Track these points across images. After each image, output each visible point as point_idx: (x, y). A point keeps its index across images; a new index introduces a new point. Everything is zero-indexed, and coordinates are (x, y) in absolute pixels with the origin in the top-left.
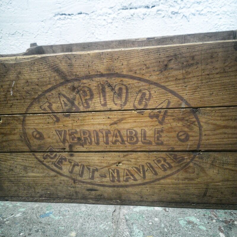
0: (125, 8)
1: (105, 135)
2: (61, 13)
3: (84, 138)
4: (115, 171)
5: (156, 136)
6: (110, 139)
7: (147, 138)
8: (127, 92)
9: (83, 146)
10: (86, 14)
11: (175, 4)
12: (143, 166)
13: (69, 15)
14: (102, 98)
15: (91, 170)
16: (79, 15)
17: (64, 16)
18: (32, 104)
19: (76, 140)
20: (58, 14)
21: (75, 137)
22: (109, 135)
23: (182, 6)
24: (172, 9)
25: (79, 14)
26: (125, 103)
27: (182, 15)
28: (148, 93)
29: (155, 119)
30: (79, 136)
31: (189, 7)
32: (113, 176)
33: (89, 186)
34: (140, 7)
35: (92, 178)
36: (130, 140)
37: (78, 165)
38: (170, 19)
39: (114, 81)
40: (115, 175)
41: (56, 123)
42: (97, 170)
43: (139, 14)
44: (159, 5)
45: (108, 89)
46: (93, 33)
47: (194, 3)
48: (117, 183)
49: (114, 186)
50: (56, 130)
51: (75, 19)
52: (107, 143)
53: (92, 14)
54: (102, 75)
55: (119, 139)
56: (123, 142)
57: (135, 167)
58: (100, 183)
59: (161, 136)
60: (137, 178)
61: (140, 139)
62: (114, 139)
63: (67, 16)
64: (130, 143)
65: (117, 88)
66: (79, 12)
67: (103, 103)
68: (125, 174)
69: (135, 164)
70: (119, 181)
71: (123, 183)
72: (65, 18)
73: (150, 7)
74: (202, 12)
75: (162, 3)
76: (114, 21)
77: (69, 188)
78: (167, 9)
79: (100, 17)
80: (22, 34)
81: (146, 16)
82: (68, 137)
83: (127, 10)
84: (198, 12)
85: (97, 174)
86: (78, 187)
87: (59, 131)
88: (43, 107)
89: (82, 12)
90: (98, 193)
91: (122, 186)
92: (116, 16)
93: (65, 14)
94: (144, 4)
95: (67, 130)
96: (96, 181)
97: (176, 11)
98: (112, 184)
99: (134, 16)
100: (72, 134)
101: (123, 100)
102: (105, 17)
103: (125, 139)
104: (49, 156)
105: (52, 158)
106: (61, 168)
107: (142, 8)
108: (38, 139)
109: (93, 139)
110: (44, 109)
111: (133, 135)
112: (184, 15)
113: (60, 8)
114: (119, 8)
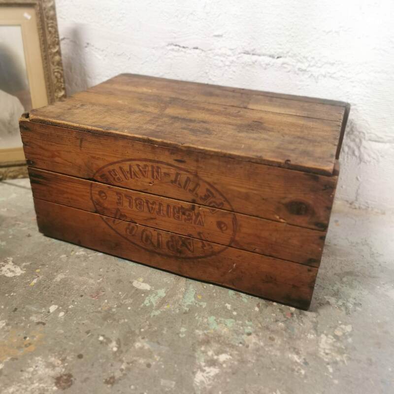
0: (247, 53)
1: (162, 212)
2: (175, 44)
3: (179, 213)
4: (155, 178)
5: (121, 201)
6: (157, 207)
7: (128, 200)
8: (142, 237)
9: (182, 207)
10: (203, 50)
11: (305, 60)
12: (131, 178)
13: (184, 47)
14: (160, 239)
15: (177, 183)
16: (195, 50)
17: (177, 47)
18: (219, 252)
19: (187, 213)
20: (172, 44)
21: (188, 216)
22: (158, 211)
23: (312, 64)
24: (300, 65)
25: (194, 48)
26: (144, 231)
27: (310, 74)
28: (128, 233)
29: (123, 214)
30: (183, 216)
31: (320, 67)
32: (158, 172)
33: (182, 166)
34: (264, 55)
35: (178, 174)
36: (141, 202)
37: (190, 190)
38: (296, 75)
39: (150, 248)
40: (155, 174)
41: (201, 231)
42: (172, 182)
43: (262, 63)
44: (286, 57)
45: (156, 244)
46: (207, 73)
47: (326, 63)
48: (155, 165)
49: (158, 162)
50: (203, 226)
51: (190, 54)
52: (160, 204)
53: (209, 52)
54: (159, 254)
55: (150, 206)
56: (147, 202)
57: (138, 177)
58: (171, 167)
59: (119, 200)
60: (136, 167)
61: (134, 201)
62: (154, 206)
63: (181, 49)
64: (142, 200)
65: (149, 242)
66: (195, 46)
67: (160, 236)
68: (147, 173)
69: (137, 180)
70: (153, 167)
71: (149, 164)
72: (179, 50)
73: (276, 57)
74: (334, 76)
75: (290, 56)
76: (233, 64)
77: (204, 167)
78: (294, 64)
79: (217, 57)
80: (129, 56)
81: (269, 66)
82: (194, 217)
83: (248, 55)
84: (329, 75)
85: (173, 178)
86: (194, 167)
87: (201, 224)
88: (210, 247)
89: (199, 47)
90: (175, 157)
91: (150, 161)
92: (235, 60)
93: (179, 46)
94: (268, 53)
95: (193, 224)
96: (174, 171)
97: (304, 68)
98: (159, 165)
99: (256, 63)
100: (189, 220)
101: (145, 233)
102: (222, 58)
103: (145, 204)
104: (217, 204)
105: (215, 202)
106: (208, 190)
107: (266, 57)
108: (222, 223)
109: (172, 210)
110: (209, 245)
111: (139, 206)
112: (312, 75)
113: (175, 38)
114: (239, 51)
